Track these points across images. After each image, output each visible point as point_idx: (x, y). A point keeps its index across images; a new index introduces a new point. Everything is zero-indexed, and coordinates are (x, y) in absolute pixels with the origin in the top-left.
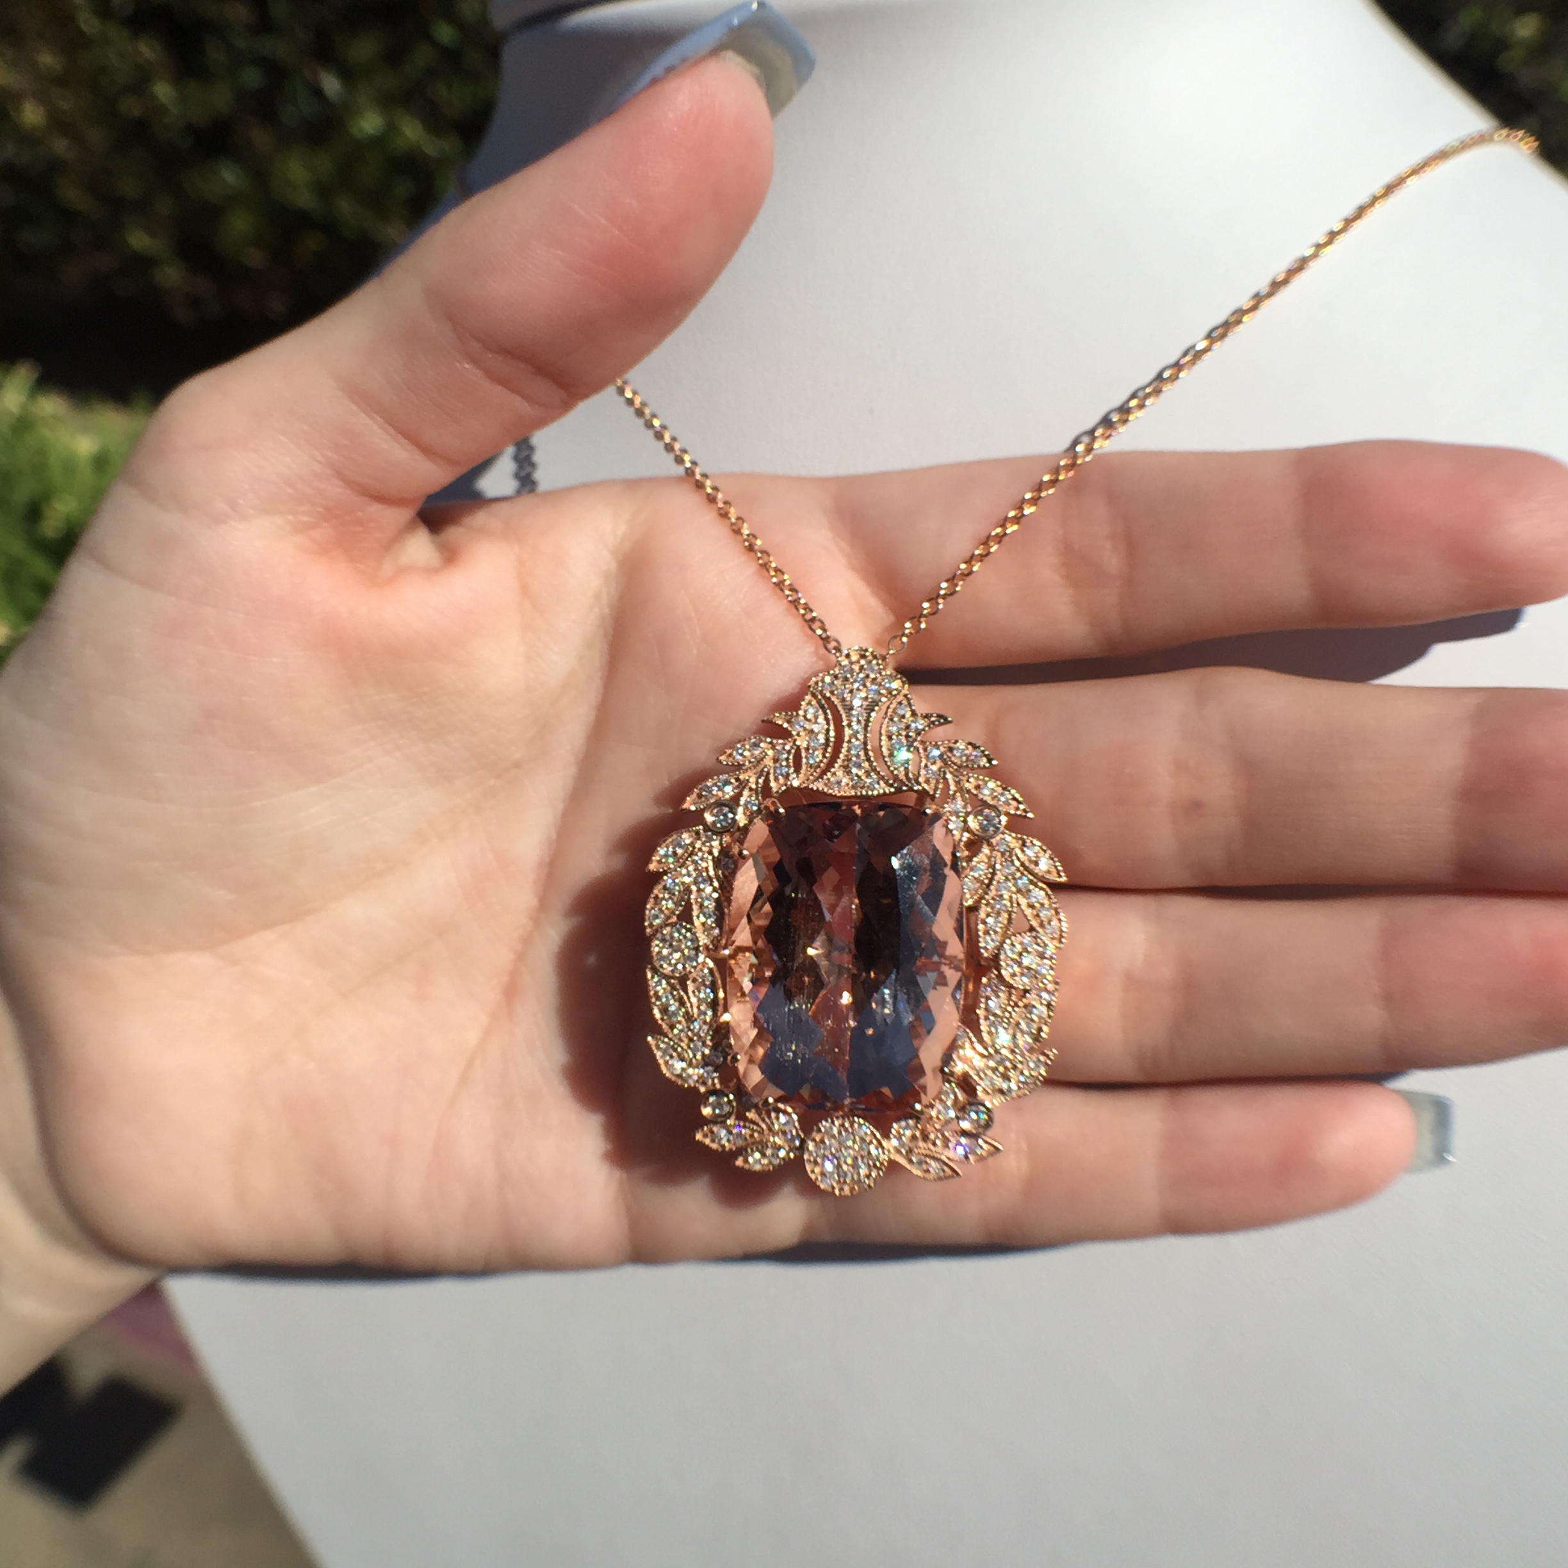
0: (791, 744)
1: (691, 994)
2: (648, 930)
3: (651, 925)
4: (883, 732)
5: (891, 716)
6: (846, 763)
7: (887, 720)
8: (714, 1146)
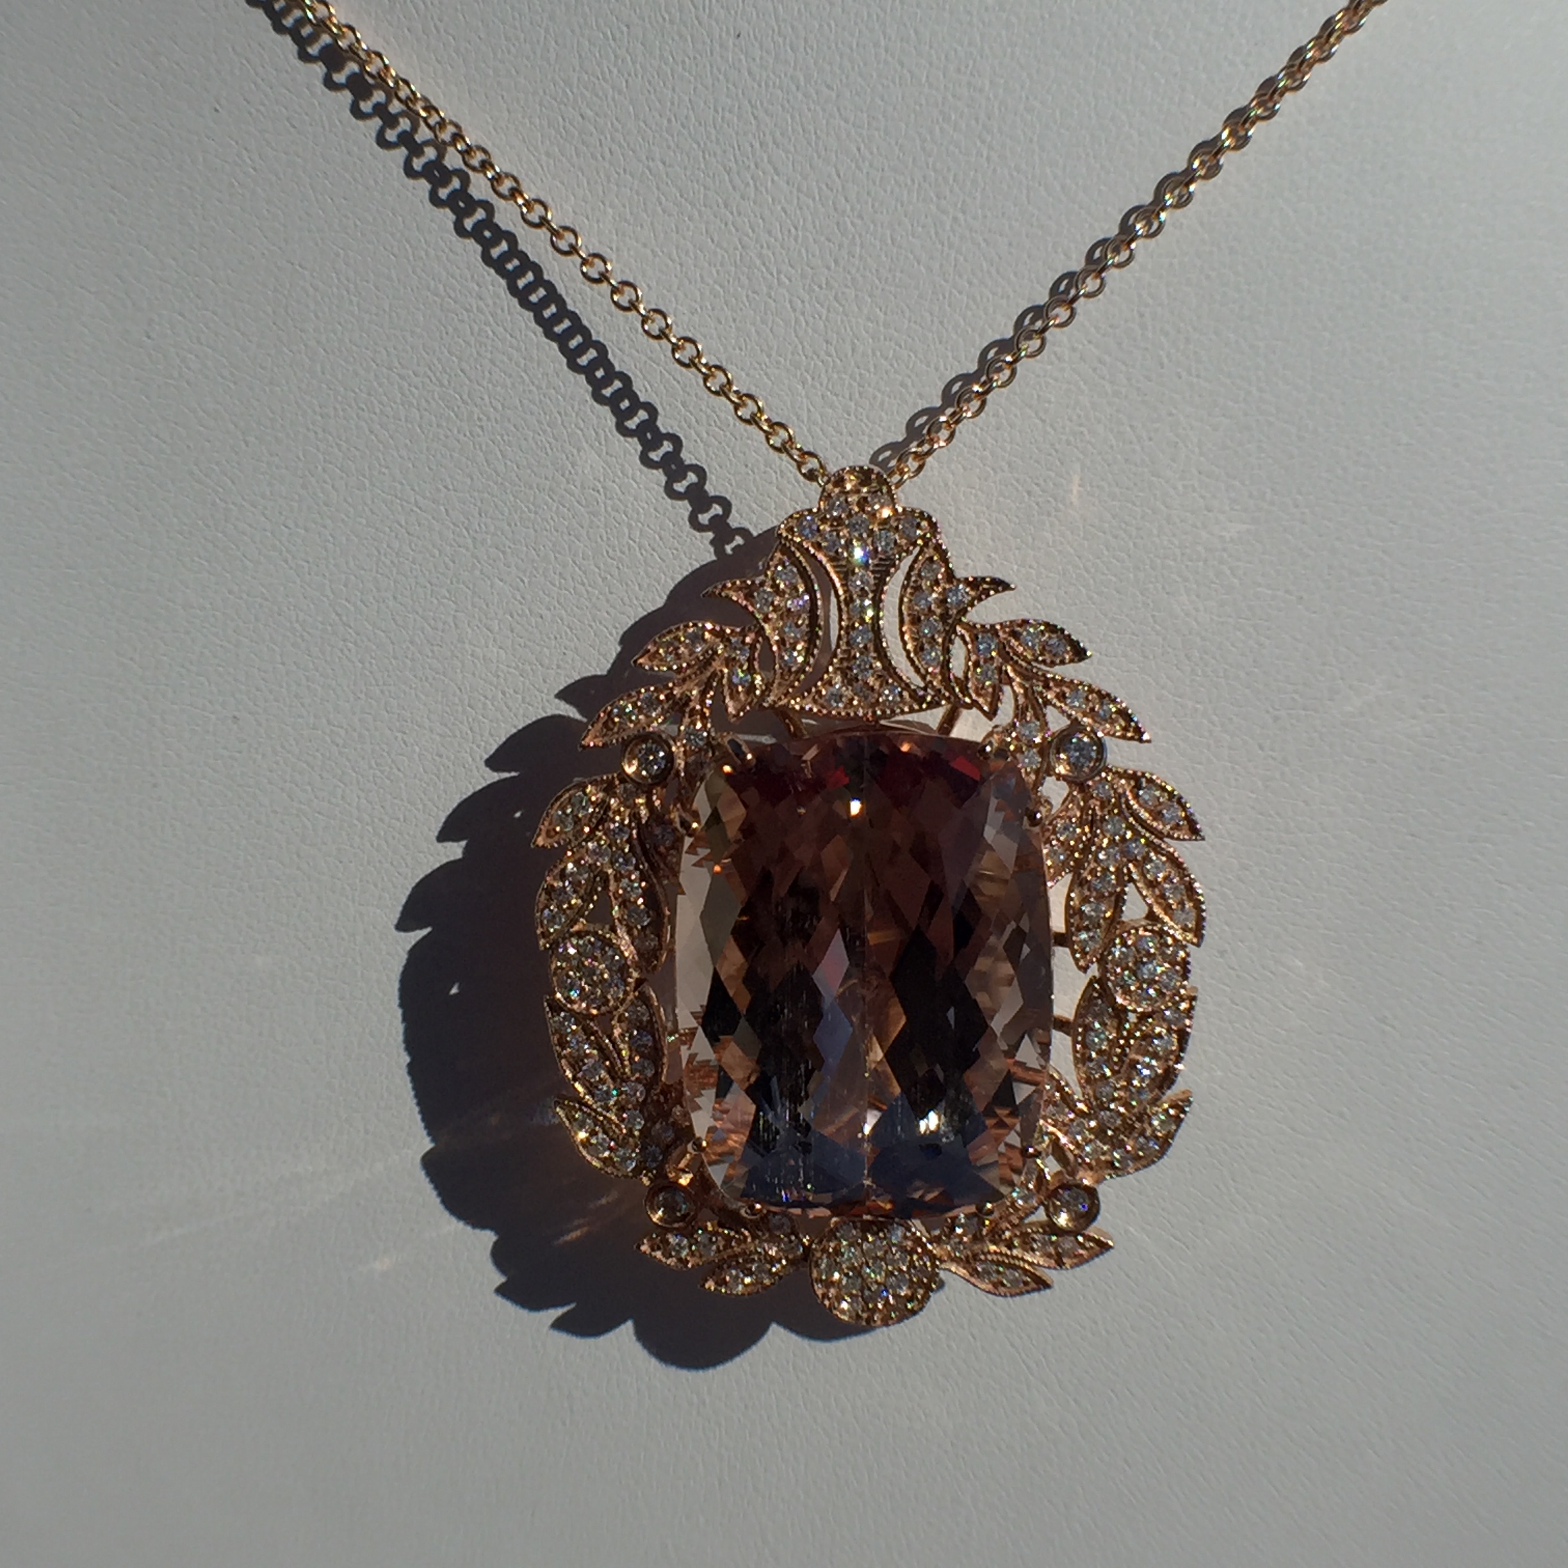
0: (753, 635)
1: (618, 1041)
2: (542, 942)
3: (545, 935)
4: (905, 613)
5: (915, 582)
6: (845, 664)
7: (909, 590)
8: (671, 1261)
